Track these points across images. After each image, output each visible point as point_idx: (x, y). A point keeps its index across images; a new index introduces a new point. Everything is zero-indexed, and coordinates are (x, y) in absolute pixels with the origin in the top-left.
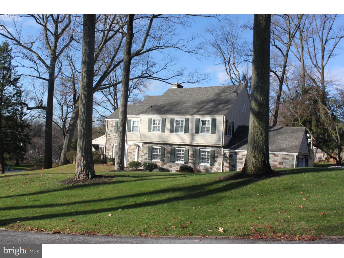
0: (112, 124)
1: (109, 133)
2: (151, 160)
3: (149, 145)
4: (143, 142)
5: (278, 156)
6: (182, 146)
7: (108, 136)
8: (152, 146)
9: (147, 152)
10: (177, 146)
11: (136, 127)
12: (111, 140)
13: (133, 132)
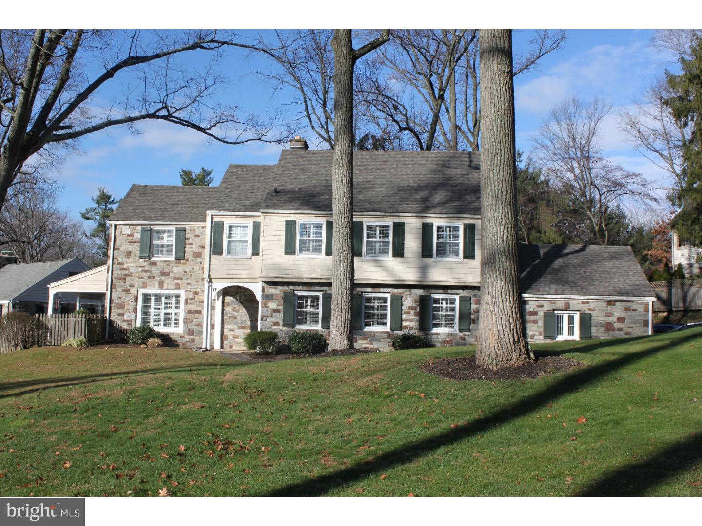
0: (129, 236)
1: (120, 260)
2: (293, 326)
3: (286, 288)
4: (265, 282)
5: (615, 305)
6: (382, 290)
7: (116, 267)
8: (294, 290)
9: (281, 308)
10: (370, 290)
11: (238, 243)
12: (128, 278)
13: (229, 256)
